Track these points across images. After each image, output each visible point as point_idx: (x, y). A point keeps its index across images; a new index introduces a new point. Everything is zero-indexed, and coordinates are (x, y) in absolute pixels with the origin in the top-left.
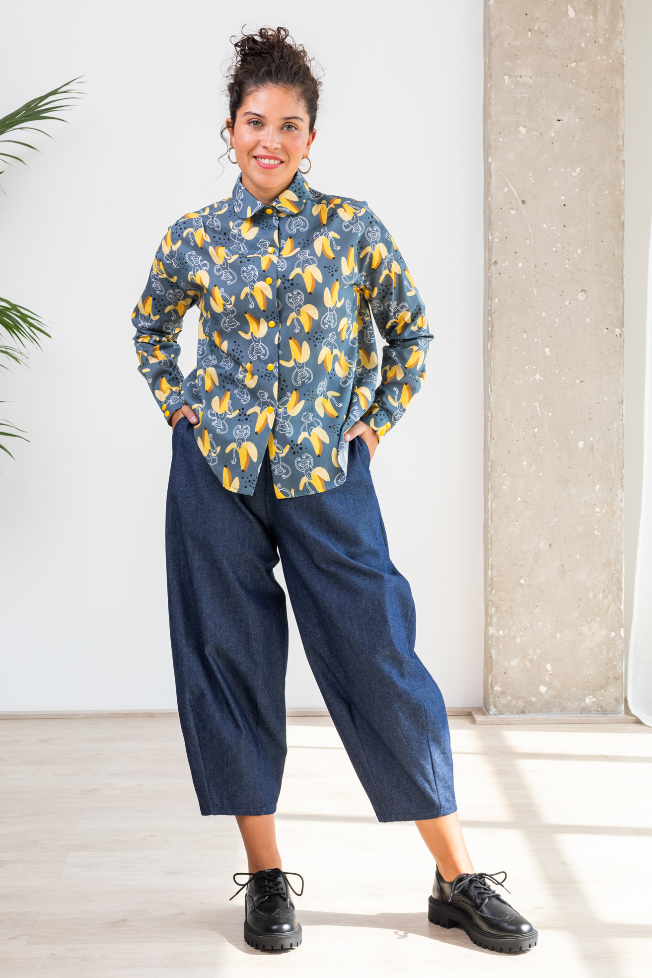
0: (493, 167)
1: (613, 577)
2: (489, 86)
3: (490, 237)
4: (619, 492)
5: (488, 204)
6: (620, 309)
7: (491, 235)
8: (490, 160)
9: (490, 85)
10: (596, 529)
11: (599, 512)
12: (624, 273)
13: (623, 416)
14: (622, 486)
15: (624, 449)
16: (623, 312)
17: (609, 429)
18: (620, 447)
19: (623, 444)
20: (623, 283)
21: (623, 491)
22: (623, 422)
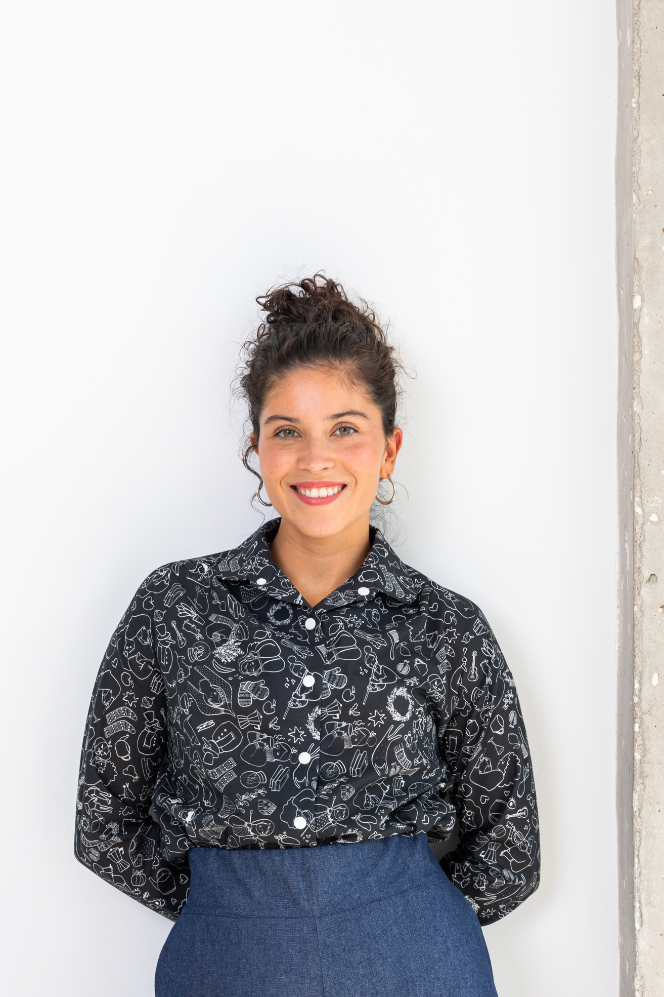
0: (645, 322)
2: (634, 105)
3: (638, 510)
5: (633, 420)
7: (642, 505)
8: (637, 302)
9: (638, 102)
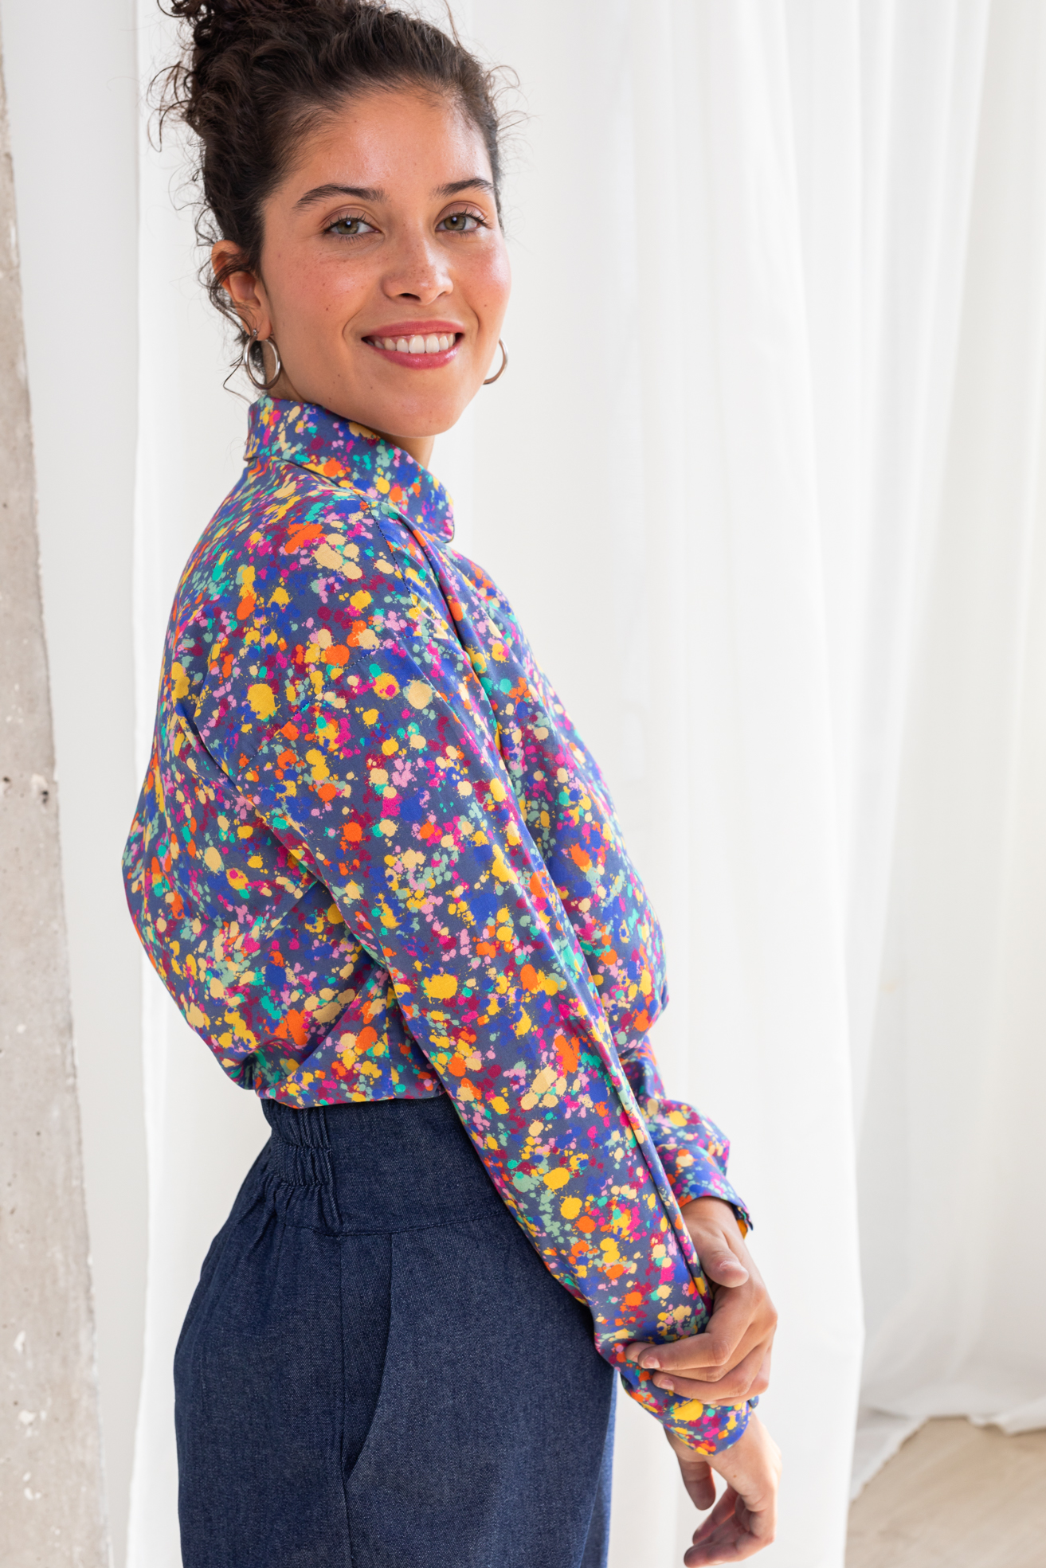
10: (28, 1484)
11: (31, 1424)
12: (42, 572)
13: (75, 1076)
14: (91, 1311)
15: (86, 1185)
16: (50, 714)
17: (38, 1134)
18: (75, 1183)
19: (81, 1168)
20: (41, 612)
21: (93, 1329)
22: (76, 1098)
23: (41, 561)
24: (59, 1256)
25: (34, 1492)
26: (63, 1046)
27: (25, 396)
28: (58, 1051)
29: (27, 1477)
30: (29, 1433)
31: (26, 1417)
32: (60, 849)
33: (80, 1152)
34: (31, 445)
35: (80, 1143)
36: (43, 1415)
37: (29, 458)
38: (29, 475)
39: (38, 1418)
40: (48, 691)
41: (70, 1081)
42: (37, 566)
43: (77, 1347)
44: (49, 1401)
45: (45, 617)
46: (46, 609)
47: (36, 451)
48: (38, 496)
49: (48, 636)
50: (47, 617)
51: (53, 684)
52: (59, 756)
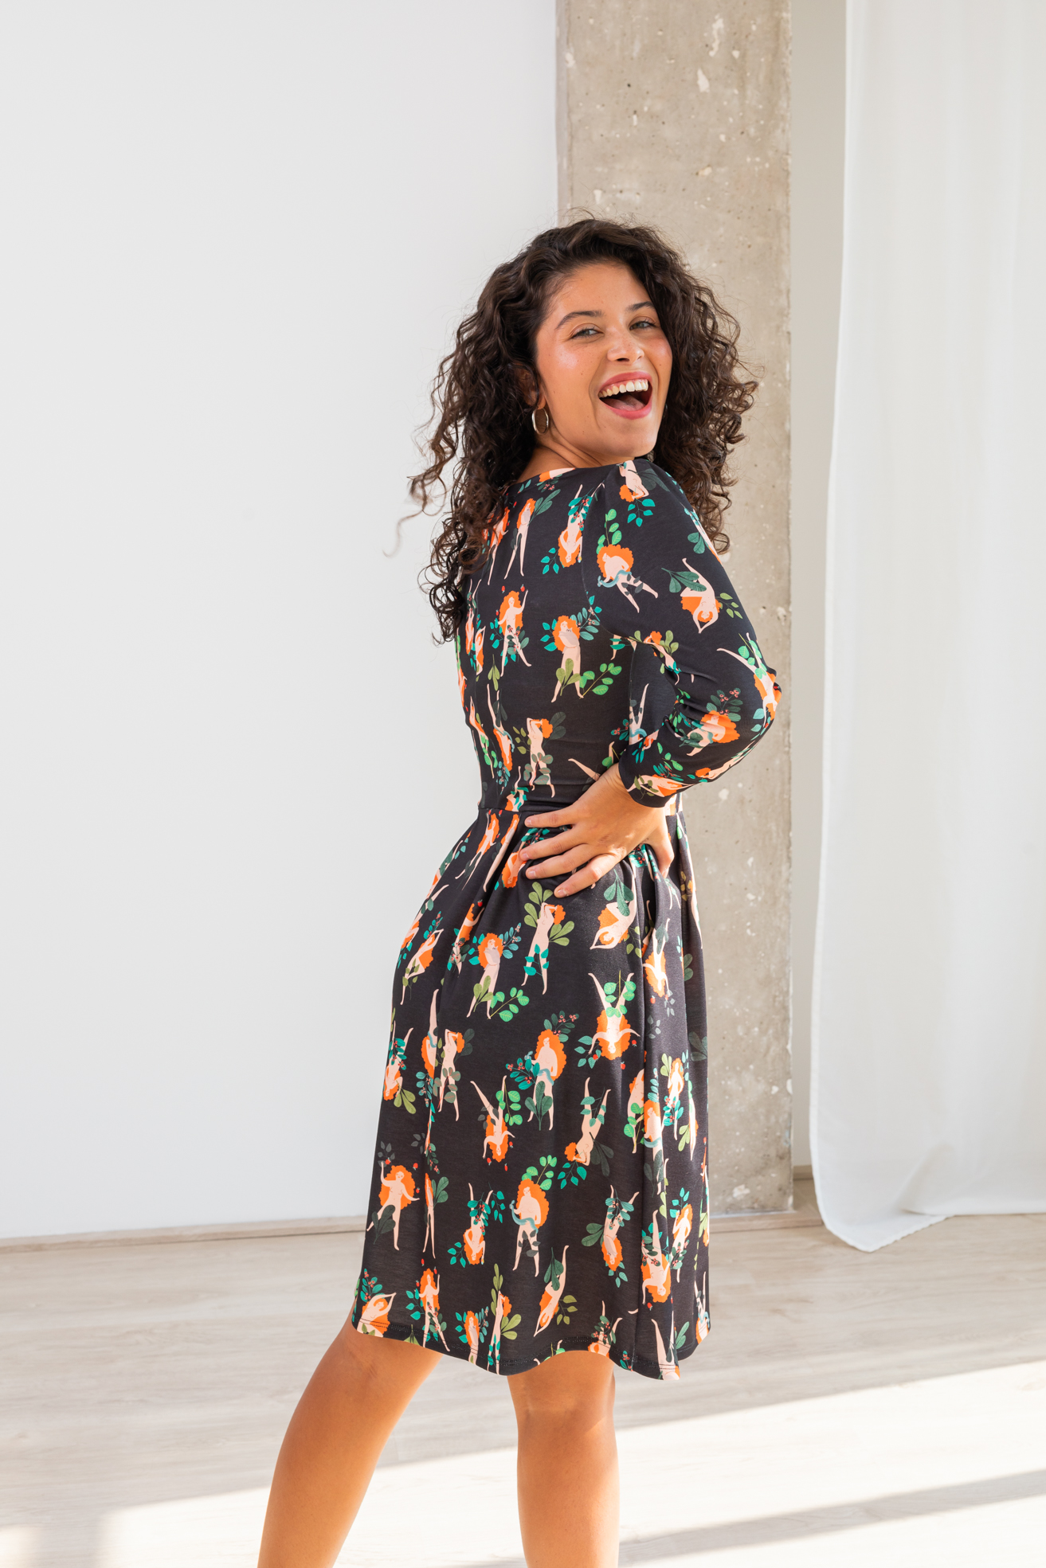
1: (774, 1001)
2: (569, 208)
4: (784, 868)
6: (784, 574)
10: (749, 927)
11: (753, 901)
12: (790, 517)
13: (790, 747)
14: (789, 858)
15: (792, 799)
16: (789, 581)
17: (767, 769)
18: (786, 796)
19: (790, 790)
20: (788, 533)
21: (790, 867)
22: (789, 758)
23: (790, 512)
24: (774, 828)
25: (752, 931)
26: (784, 733)
27: (788, 438)
28: (781, 734)
29: (749, 924)
30: (751, 904)
31: (751, 897)
32: (790, 642)
33: (789, 783)
34: (789, 460)
35: (790, 778)
36: (760, 899)
37: (788, 465)
38: (788, 472)
39: (757, 899)
40: (789, 570)
41: (787, 749)
42: (788, 514)
43: (780, 872)
44: (763, 893)
45: (791, 537)
46: (791, 533)
47: (792, 463)
48: (791, 482)
49: (793, 545)
50: (792, 536)
51: (792, 567)
52: (793, 599)
